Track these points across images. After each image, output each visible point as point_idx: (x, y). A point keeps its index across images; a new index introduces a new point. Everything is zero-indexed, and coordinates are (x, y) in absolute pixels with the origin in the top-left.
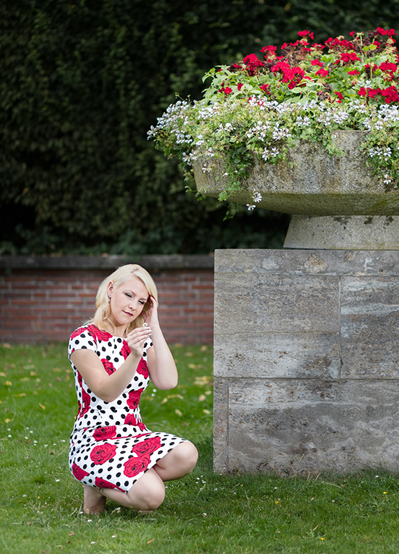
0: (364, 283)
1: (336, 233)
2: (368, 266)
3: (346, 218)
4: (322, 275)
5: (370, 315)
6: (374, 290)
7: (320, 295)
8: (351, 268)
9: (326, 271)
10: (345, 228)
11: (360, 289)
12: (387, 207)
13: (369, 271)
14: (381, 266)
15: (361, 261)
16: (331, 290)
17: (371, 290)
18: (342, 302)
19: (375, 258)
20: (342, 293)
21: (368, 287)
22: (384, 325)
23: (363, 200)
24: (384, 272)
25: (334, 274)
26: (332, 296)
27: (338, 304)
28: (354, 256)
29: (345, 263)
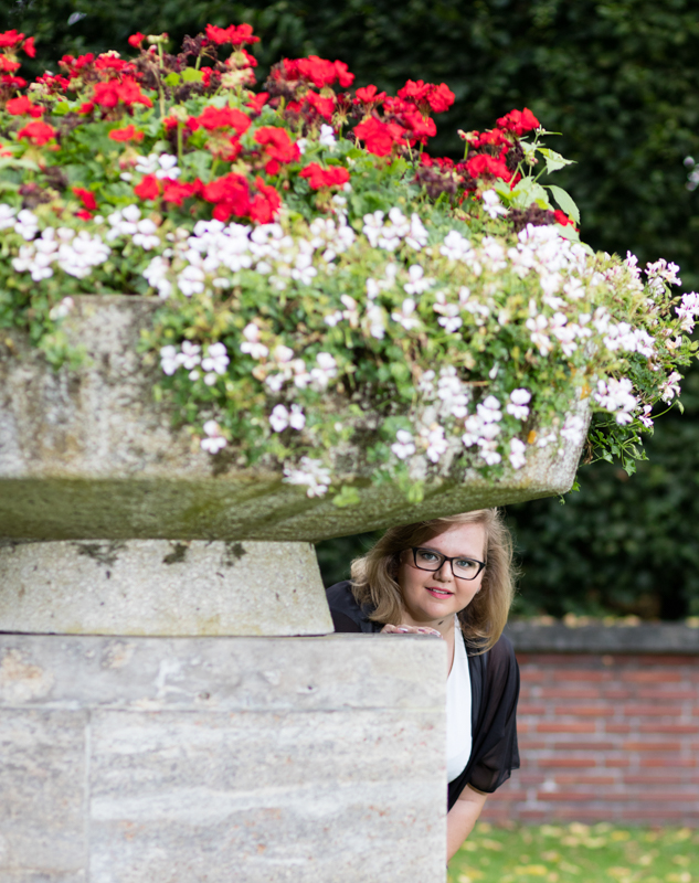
0: (156, 731)
1: (83, 589)
2: (168, 682)
3: (112, 548)
4: (38, 709)
5: (174, 823)
6: (183, 751)
7: (31, 765)
8: (120, 689)
9: (50, 697)
10: (108, 574)
11: (144, 748)
12: (225, 518)
13: (170, 698)
14: (205, 685)
15: (150, 669)
16: (64, 751)
17: (176, 752)
18: (93, 785)
19: (189, 659)
20: (94, 758)
21: (168, 742)
22: (211, 850)
23: (151, 497)
24: (212, 701)
25: (73, 705)
26: (64, 767)
27: (81, 791)
28: (129, 654)
29: (105, 674)
